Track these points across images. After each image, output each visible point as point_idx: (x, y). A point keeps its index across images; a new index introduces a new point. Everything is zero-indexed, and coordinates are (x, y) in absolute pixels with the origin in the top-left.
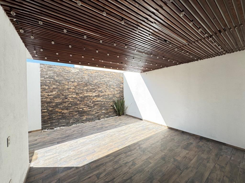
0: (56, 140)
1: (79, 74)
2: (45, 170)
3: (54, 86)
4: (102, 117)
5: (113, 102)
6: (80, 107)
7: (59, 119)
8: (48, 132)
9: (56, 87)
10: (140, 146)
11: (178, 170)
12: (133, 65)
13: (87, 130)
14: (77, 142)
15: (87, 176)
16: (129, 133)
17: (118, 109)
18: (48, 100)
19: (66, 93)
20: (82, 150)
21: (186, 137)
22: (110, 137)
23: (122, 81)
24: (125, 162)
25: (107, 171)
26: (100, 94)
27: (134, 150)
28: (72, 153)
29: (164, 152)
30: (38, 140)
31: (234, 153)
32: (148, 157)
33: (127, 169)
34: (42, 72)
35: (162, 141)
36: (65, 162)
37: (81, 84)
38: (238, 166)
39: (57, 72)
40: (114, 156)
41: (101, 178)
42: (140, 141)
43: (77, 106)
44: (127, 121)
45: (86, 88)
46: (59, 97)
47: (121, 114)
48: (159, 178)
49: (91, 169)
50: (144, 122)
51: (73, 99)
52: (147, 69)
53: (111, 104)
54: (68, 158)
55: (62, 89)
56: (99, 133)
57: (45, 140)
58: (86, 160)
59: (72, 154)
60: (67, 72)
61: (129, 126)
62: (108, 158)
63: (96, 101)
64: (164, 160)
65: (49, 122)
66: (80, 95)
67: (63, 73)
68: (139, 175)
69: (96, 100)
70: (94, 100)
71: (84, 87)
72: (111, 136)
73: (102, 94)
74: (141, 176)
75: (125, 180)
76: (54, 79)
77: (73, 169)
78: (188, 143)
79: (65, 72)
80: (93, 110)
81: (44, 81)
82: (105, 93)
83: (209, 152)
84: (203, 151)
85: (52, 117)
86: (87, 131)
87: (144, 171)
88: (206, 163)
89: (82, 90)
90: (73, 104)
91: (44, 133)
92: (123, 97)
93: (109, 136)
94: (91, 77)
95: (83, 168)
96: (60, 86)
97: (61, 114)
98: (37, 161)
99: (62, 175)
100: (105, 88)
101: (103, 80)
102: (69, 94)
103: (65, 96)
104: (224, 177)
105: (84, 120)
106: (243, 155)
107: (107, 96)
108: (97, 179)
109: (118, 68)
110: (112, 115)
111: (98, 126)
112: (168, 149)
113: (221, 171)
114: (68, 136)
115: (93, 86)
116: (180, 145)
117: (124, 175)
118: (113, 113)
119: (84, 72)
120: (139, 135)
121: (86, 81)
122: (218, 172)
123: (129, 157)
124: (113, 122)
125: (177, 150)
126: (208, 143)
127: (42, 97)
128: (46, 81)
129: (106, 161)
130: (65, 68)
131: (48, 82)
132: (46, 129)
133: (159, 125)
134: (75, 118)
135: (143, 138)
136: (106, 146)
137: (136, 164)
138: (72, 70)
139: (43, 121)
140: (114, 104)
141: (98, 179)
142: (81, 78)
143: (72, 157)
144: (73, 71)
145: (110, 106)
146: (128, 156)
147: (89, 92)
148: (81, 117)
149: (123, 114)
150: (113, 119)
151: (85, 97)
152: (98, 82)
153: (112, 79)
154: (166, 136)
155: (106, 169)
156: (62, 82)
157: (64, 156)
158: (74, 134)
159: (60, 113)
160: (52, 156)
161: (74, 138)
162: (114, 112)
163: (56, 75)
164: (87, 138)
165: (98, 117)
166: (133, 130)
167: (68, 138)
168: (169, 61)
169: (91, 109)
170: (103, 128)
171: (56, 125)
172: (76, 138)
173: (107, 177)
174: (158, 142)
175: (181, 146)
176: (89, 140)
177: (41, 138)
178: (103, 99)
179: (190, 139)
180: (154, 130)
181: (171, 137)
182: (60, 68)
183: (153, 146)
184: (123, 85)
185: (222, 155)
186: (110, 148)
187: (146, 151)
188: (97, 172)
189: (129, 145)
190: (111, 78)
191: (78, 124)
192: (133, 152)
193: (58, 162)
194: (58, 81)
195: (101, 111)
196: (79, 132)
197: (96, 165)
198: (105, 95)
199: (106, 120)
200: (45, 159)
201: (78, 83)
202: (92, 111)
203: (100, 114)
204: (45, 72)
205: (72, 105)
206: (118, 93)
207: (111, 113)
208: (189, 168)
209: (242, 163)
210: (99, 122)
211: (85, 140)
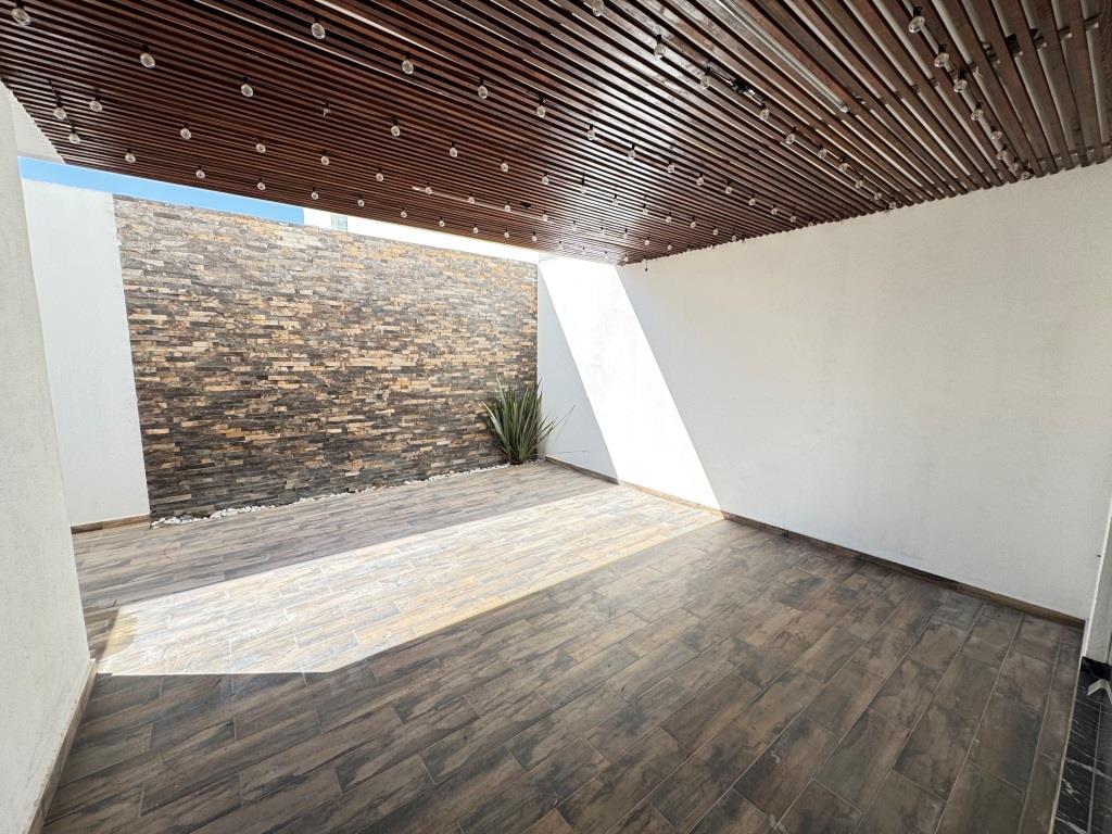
0: (220, 563)
1: (320, 258)
2: (165, 688)
3: (197, 313)
4: (437, 468)
5: (489, 400)
6: (332, 419)
7: (231, 472)
8: (181, 529)
9: (206, 320)
10: (597, 591)
11: (747, 685)
12: (583, 221)
13: (362, 520)
14: (316, 572)
15: (356, 708)
16: (555, 537)
17: (511, 436)
18: (173, 381)
19: (258, 349)
20: (338, 606)
21: (798, 556)
22: (465, 552)
23: (531, 305)
24: (525, 653)
25: (445, 691)
26: (425, 361)
27: (568, 607)
28: (292, 617)
29: (699, 616)
30: (133, 562)
31: (984, 619)
32: (628, 632)
33: (534, 680)
34: (126, 238)
35: (693, 573)
36: (257, 652)
37: (334, 310)
38: (993, 670)
39: (205, 241)
40: (479, 631)
41: (416, 717)
42: (600, 570)
43: (315, 416)
44: (546, 486)
45: (356, 330)
46: (226, 369)
47: (521, 457)
48: (665, 715)
49: (374, 679)
50: (623, 490)
51: (297, 382)
52: (650, 246)
53: (477, 412)
54: (274, 638)
55: (238, 331)
56: (420, 537)
57: (169, 561)
58: (356, 645)
59: (290, 619)
60: (257, 244)
61: (556, 509)
62: (454, 637)
63: (408, 395)
64: (696, 647)
65: (185, 484)
66: (328, 364)
67: (238, 248)
68: (583, 704)
69: (406, 387)
70: (396, 388)
71: (347, 323)
72: (474, 548)
73: (438, 362)
74: (592, 709)
75: (518, 723)
76: (194, 278)
77: (295, 683)
78: (804, 578)
79: (249, 247)
80: (394, 434)
81: (144, 289)
82: (448, 357)
83: (883, 617)
84: (861, 610)
85: (199, 461)
86: (363, 527)
87: (605, 691)
88: (866, 656)
89: (339, 339)
90: (296, 404)
91: (163, 534)
92: (534, 377)
93: (466, 547)
94: (380, 275)
95: (339, 677)
96: (226, 315)
97: (240, 450)
98: (131, 649)
99: (246, 708)
100: (448, 333)
101: (442, 292)
102: (275, 355)
103: (257, 364)
104: (929, 708)
105: (351, 479)
106: (1018, 627)
107: (457, 371)
108: (398, 720)
109: (507, 235)
110: (483, 461)
111: (415, 504)
112: (714, 602)
113: (921, 686)
114: (275, 548)
115: (390, 320)
116: (767, 589)
117: (517, 706)
118: (487, 451)
119: (346, 253)
120: (598, 547)
121: (354, 296)
122: (910, 692)
123: (542, 636)
124: (483, 489)
125: (752, 605)
126: (886, 581)
127: (141, 368)
128: (151, 284)
129: (441, 651)
130: (245, 227)
131: (166, 290)
132: (172, 515)
133: (687, 503)
134: (311, 471)
135: (612, 558)
136: (449, 588)
137: (573, 663)
138: (281, 239)
139: (154, 478)
140: (491, 408)
141: (405, 720)
142: (331, 280)
143: (290, 633)
144: (290, 241)
145: (473, 417)
146: (542, 630)
147: (372, 349)
148: (336, 463)
149: (533, 456)
150: (485, 476)
151: (354, 373)
152: (415, 305)
153: (485, 293)
154: (711, 550)
155: (443, 680)
156: (237, 296)
157: (253, 631)
158: (306, 537)
159: (235, 444)
160: (199, 630)
161: (303, 555)
162: (490, 448)
163: (202, 257)
164: (366, 556)
165: (416, 465)
166: (573, 524)
167: (277, 553)
168: (752, 202)
169: (383, 431)
170: (439, 515)
171: (220, 498)
172: (312, 555)
173: (443, 713)
174: (674, 574)
175: (771, 589)
176: (371, 563)
177: (149, 554)
178: (441, 386)
179: (814, 564)
180: (665, 524)
181: (735, 556)
182: (222, 224)
183: (653, 589)
184: (534, 322)
185: (933, 628)
186: (464, 598)
187: (620, 612)
188: (403, 692)
189: (551, 587)
190: (476, 284)
191: (323, 498)
192: (565, 614)
193: (228, 654)
194: (216, 290)
195: (429, 441)
196: (328, 530)
197: (397, 666)
198: (450, 368)
199: (453, 483)
200: (169, 641)
201: (318, 303)
202: (388, 438)
203: (426, 453)
204: (144, 239)
205: (290, 407)
206: (508, 362)
207: (478, 449)
208: (794, 676)
209: (1011, 655)
210: (422, 488)
211: (355, 563)
